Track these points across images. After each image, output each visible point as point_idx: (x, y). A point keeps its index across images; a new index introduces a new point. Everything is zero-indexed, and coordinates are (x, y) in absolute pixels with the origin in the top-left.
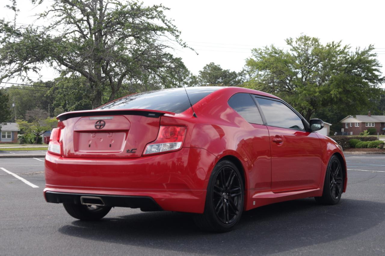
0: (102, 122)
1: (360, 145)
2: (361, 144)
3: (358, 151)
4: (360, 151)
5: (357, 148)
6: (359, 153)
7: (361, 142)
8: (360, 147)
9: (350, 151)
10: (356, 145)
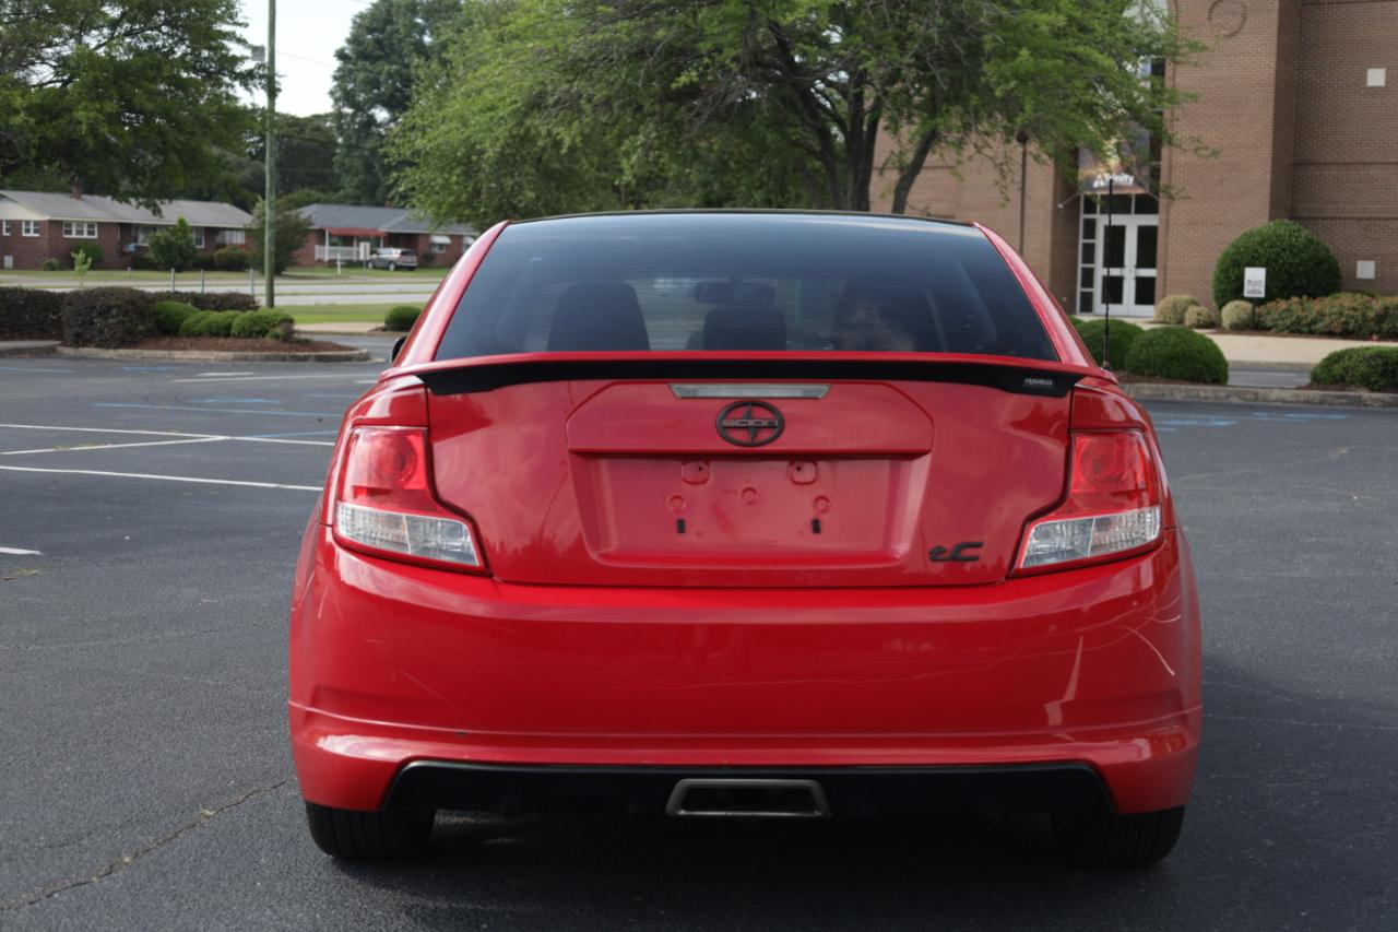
0: (764, 417)
1: (200, 325)
2: (203, 322)
3: (200, 348)
4: (207, 349)
5: (188, 336)
6: (204, 357)
7: (202, 313)
8: (200, 334)
9: (166, 349)
10: (185, 322)
